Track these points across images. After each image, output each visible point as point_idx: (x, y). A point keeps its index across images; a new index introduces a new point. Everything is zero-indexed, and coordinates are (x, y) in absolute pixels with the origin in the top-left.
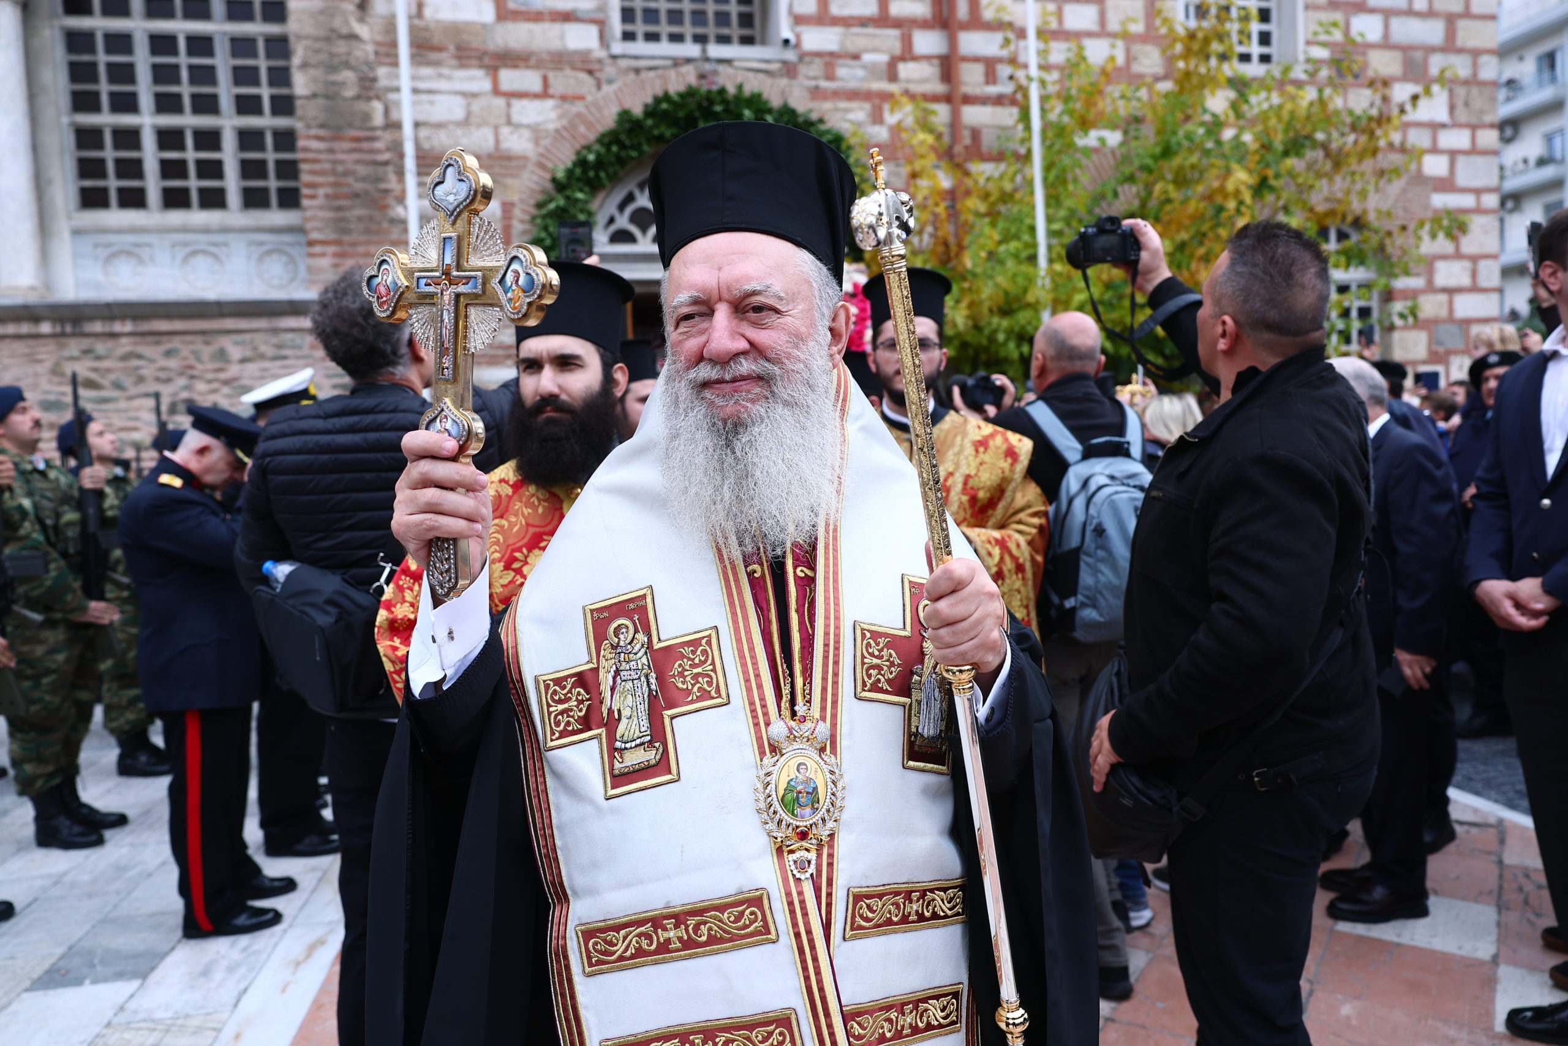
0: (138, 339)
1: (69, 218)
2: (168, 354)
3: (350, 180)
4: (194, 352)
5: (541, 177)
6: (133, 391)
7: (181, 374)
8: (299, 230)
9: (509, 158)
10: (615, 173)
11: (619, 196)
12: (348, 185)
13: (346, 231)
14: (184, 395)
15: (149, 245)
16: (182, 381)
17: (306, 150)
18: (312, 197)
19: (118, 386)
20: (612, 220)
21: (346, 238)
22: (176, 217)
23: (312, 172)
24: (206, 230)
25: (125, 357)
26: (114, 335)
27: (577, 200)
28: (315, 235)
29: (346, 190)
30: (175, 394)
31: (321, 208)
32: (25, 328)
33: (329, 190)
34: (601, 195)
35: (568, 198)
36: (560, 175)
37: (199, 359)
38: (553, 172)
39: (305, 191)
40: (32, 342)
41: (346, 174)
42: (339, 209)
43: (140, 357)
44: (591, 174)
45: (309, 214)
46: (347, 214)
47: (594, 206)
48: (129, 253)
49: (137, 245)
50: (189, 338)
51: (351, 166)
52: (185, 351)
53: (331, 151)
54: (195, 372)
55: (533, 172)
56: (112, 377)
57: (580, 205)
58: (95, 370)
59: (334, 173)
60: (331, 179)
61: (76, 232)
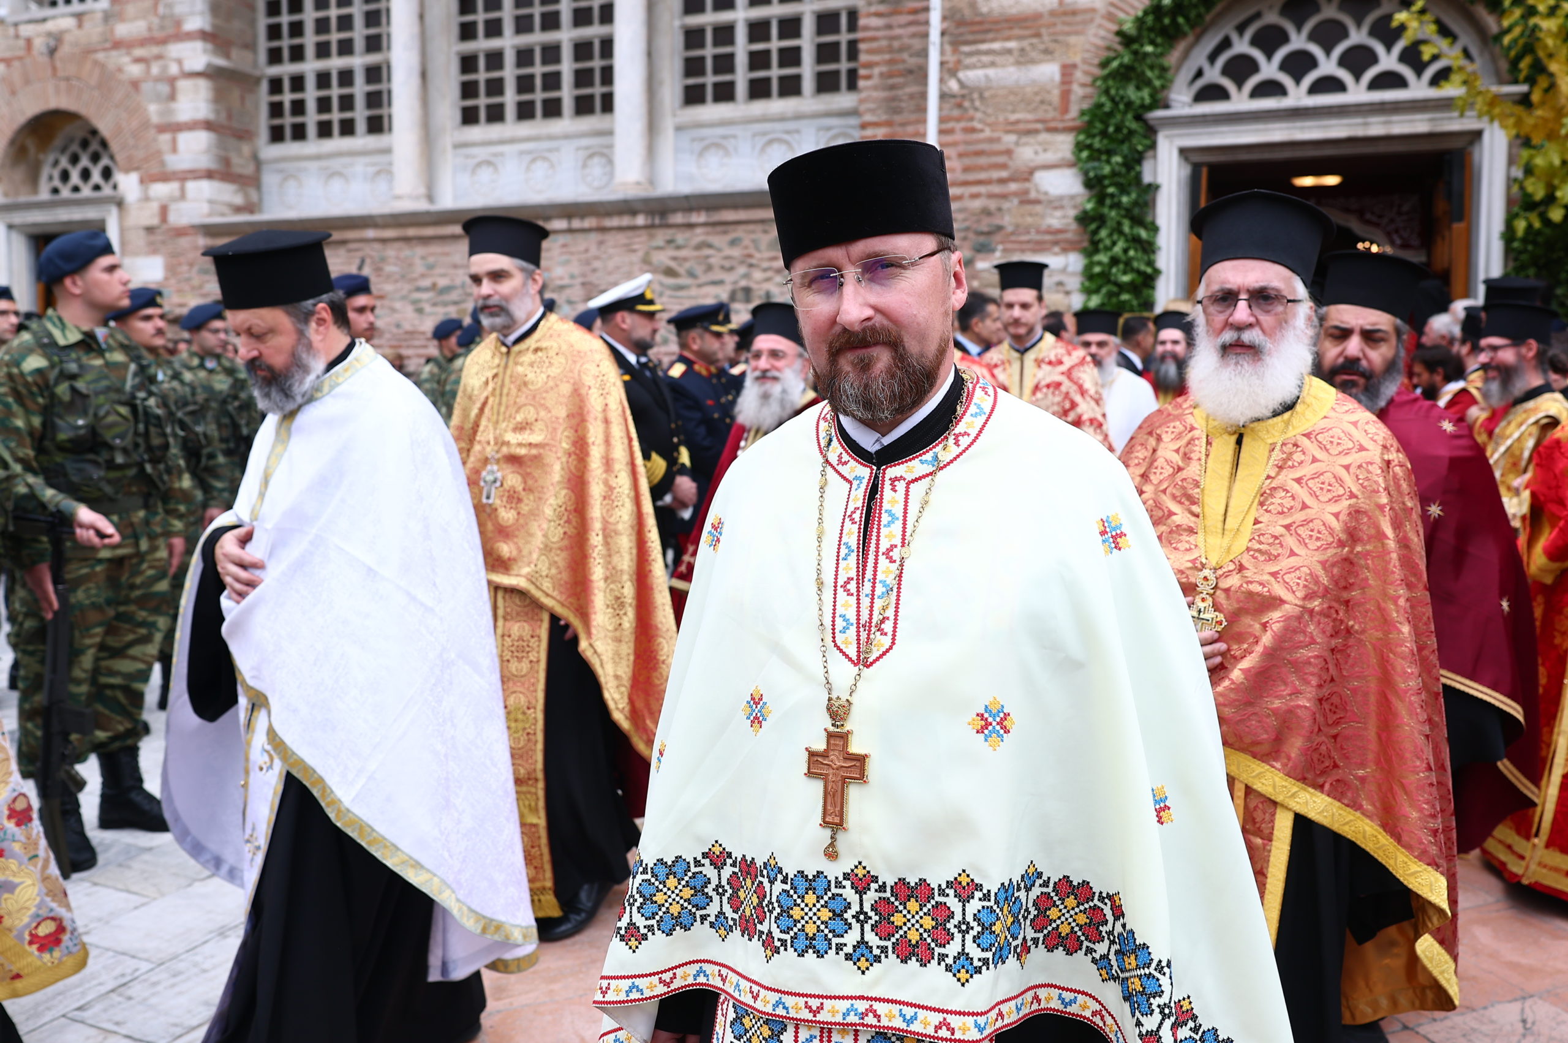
0: (709, 229)
1: (674, 115)
2: (733, 243)
3: (905, 56)
4: (754, 241)
5: (1108, 31)
6: (704, 279)
7: (742, 262)
8: (854, 112)
9: (1074, 13)
10: (1200, 16)
11: (1210, 42)
12: (904, 61)
13: (897, 111)
14: (743, 283)
15: (734, 137)
16: (742, 270)
17: (866, 28)
18: (868, 77)
19: (691, 274)
20: (1199, 74)
21: (897, 118)
22: (760, 107)
23: (870, 52)
24: (782, 119)
25: (699, 247)
26: (691, 226)
27: (1146, 55)
28: (868, 118)
29: (901, 67)
30: (735, 283)
31: (875, 88)
32: (626, 221)
33: (884, 69)
34: (1181, 46)
35: (1135, 53)
36: (1129, 27)
37: (758, 249)
38: (1121, 23)
39: (862, 72)
40: (630, 233)
41: (902, 49)
42: (892, 87)
43: (710, 246)
44: (1167, 21)
45: (864, 95)
46: (900, 92)
47: (1172, 59)
48: (717, 145)
49: (725, 137)
50: (751, 227)
51: (906, 41)
52: (746, 242)
53: (889, 27)
54: (753, 261)
55: (1100, 26)
56: (687, 265)
57: (1149, 61)
58: (674, 259)
59: (890, 50)
60: (887, 57)
61: (679, 129)
